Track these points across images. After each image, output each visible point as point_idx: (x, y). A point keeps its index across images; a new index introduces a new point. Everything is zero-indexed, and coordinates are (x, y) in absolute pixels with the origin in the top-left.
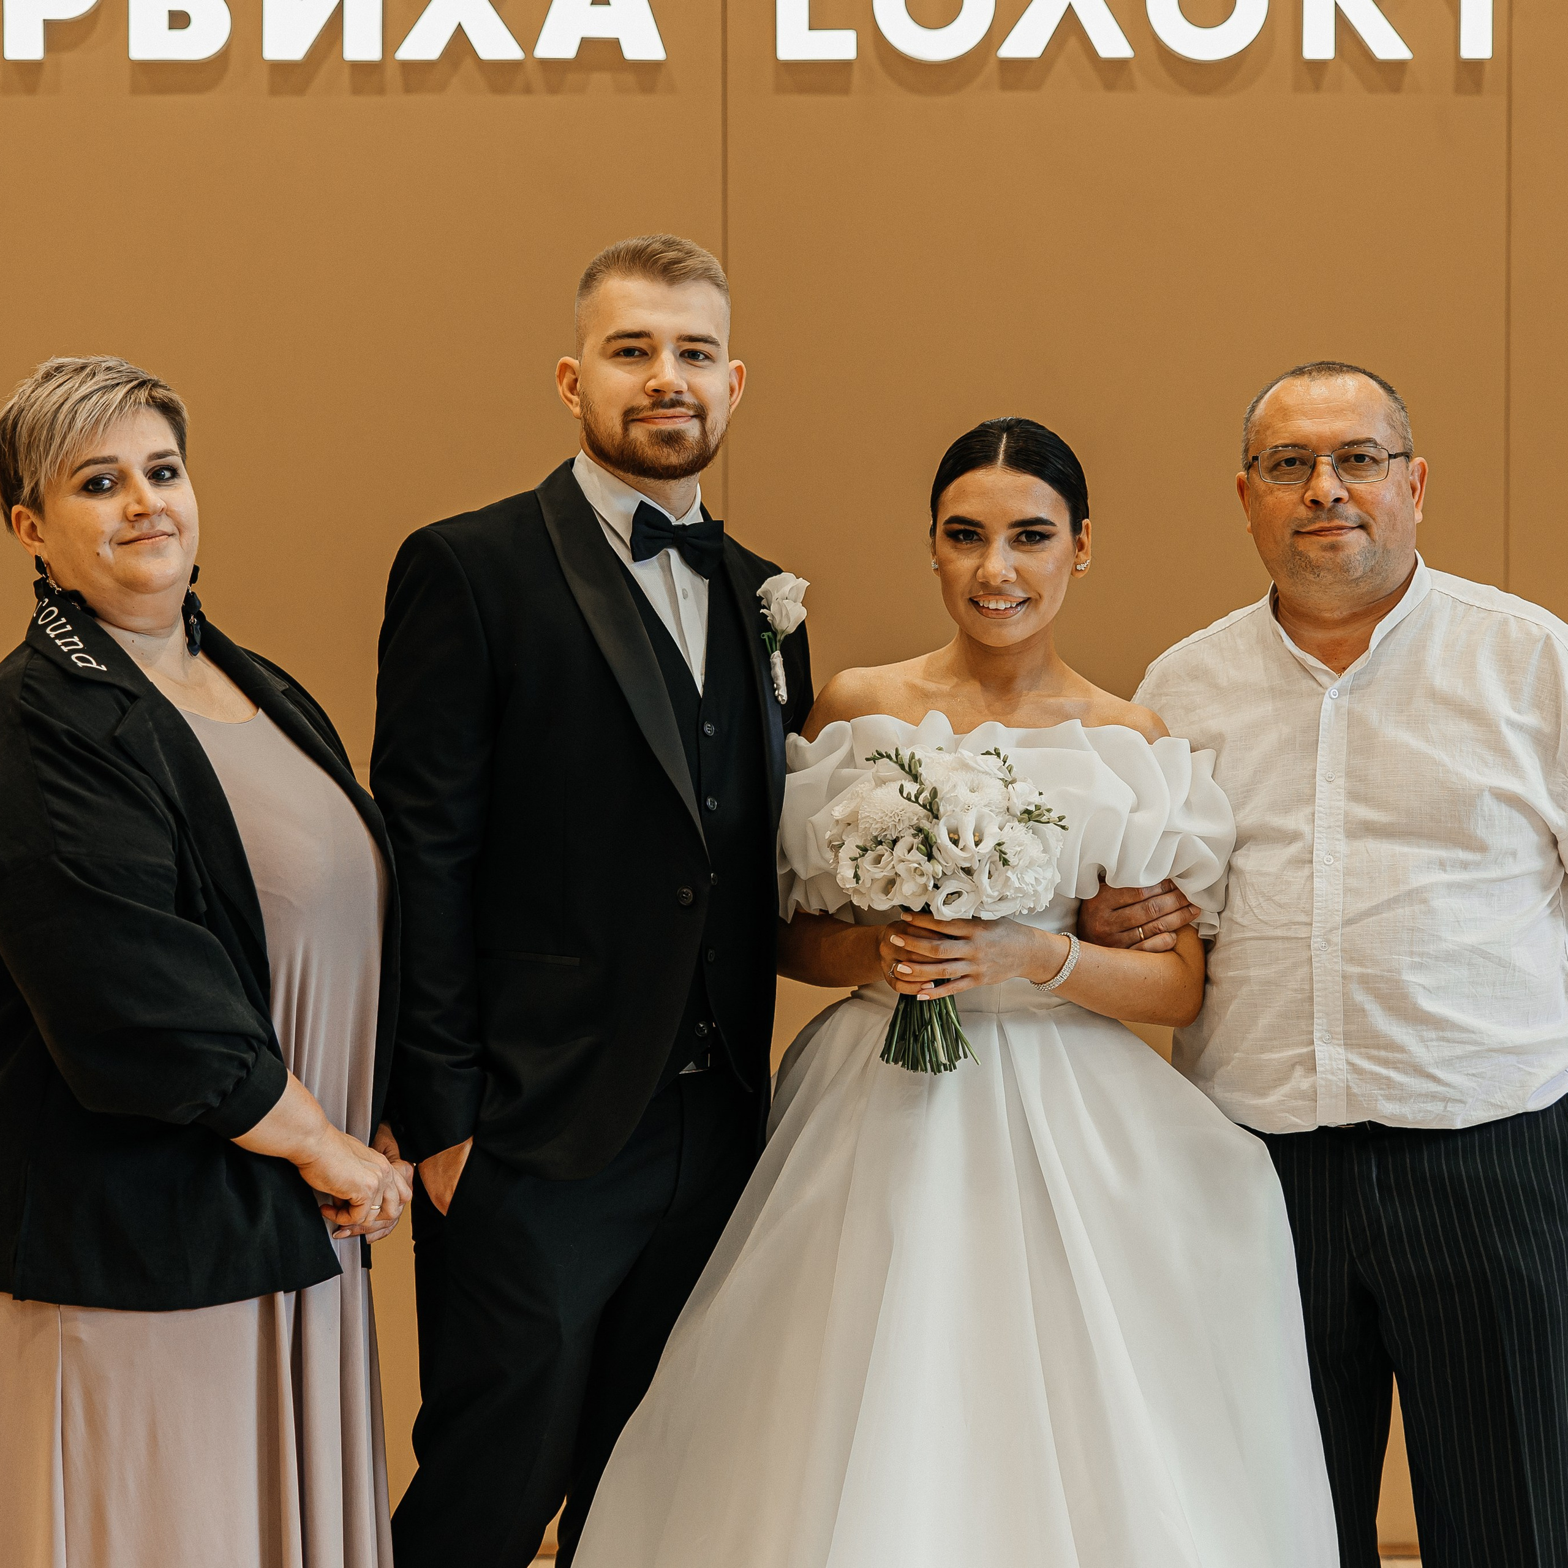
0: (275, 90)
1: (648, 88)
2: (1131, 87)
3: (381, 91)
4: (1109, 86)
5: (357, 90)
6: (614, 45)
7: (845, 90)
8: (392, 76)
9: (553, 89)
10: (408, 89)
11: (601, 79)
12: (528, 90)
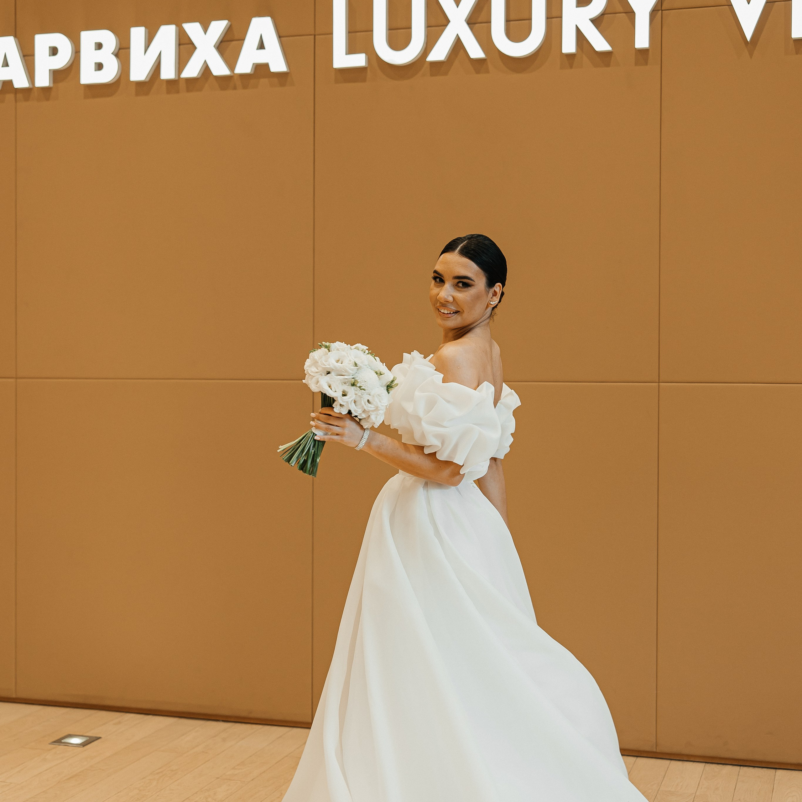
0: (137, 94)
1: (282, 85)
2: (487, 71)
3: (178, 92)
4: (478, 72)
5: (168, 92)
6: (266, 66)
7: (364, 80)
8: (182, 85)
9: (245, 87)
10: (188, 90)
11: (264, 81)
12: (235, 88)
